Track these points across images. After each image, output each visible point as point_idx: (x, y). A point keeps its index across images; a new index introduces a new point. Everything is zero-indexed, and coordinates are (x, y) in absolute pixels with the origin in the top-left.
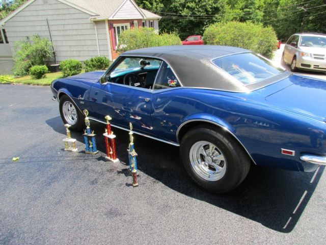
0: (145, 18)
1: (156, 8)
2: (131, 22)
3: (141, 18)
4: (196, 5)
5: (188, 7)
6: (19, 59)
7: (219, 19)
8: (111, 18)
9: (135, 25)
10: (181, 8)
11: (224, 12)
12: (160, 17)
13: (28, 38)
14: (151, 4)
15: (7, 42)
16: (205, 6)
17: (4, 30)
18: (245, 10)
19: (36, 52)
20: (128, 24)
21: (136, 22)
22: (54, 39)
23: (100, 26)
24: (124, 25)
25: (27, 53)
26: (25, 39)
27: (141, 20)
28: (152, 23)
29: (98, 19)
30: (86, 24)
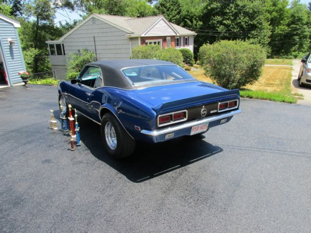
0: (178, 35)
1: (196, 25)
2: (164, 38)
3: (174, 34)
4: (232, 23)
5: (224, 24)
6: (70, 67)
7: (257, 35)
8: (143, 35)
9: (168, 41)
10: (218, 25)
11: (261, 29)
12: (196, 34)
13: (79, 51)
14: (192, 22)
15: (65, 54)
16: (240, 23)
17: (63, 45)
18: (292, 26)
19: (83, 62)
20: (161, 40)
21: (168, 39)
22: (98, 52)
23: (134, 42)
24: (157, 41)
25: (77, 62)
26: (77, 52)
27: (174, 36)
28: (186, 39)
29: (133, 36)
30: (123, 40)
